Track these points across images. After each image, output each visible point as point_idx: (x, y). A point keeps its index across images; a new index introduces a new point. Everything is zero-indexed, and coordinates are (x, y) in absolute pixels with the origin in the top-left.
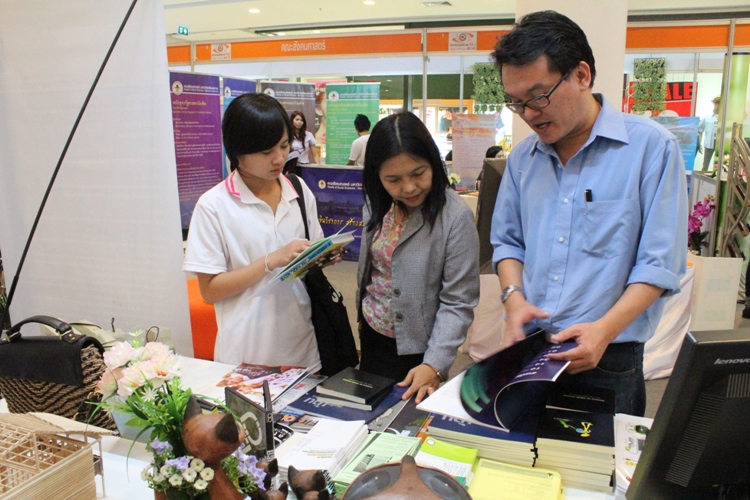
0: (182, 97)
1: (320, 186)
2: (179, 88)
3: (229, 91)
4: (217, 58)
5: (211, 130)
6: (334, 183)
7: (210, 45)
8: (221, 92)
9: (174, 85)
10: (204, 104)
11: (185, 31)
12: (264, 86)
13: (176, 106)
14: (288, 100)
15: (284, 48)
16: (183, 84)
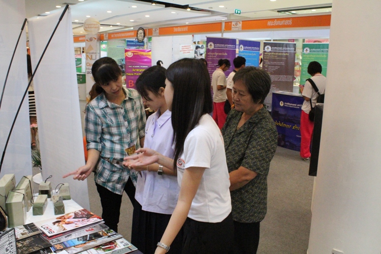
1: (281, 104)
2: (212, 46)
3: (243, 47)
4: (234, 29)
6: (288, 104)
7: (231, 22)
8: (237, 47)
9: (209, 44)
11: (239, 12)
12: (266, 44)
13: (209, 55)
14: (279, 52)
15: (269, 23)
16: (214, 44)
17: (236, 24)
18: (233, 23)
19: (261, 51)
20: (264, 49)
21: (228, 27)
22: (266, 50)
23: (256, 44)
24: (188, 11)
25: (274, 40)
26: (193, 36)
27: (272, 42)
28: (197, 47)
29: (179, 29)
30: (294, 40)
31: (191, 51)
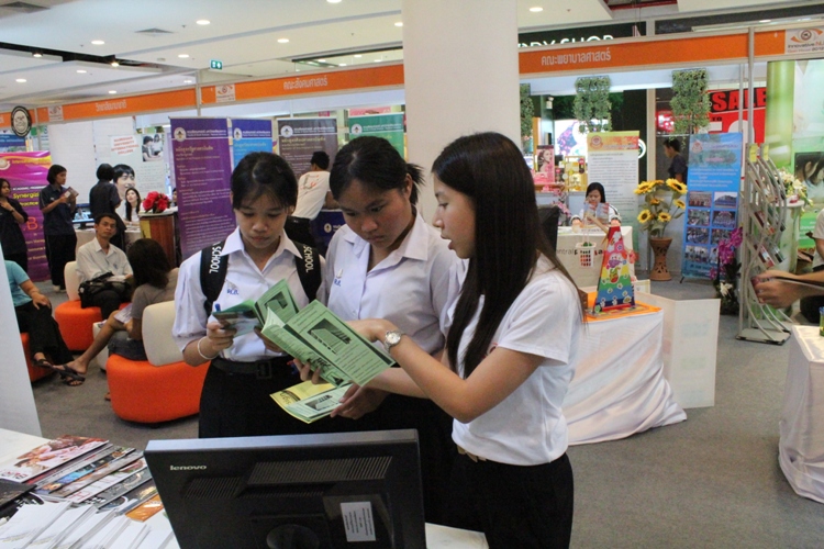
0: (186, 143)
1: (326, 229)
2: (181, 134)
3: (240, 132)
4: (222, 100)
5: (219, 175)
7: (214, 87)
8: (230, 132)
9: (176, 132)
10: (210, 148)
11: (219, 65)
12: (282, 124)
13: (179, 153)
14: (308, 137)
15: (287, 85)
16: (186, 130)
17: (225, 91)
18: (217, 89)
19: (275, 137)
20: (280, 133)
21: (209, 96)
22: (283, 134)
23: (264, 125)
24: (114, 68)
25: (295, 115)
26: (134, 118)
27: (292, 118)
28: (146, 140)
29: (108, 106)
30: (328, 113)
31: (134, 149)
